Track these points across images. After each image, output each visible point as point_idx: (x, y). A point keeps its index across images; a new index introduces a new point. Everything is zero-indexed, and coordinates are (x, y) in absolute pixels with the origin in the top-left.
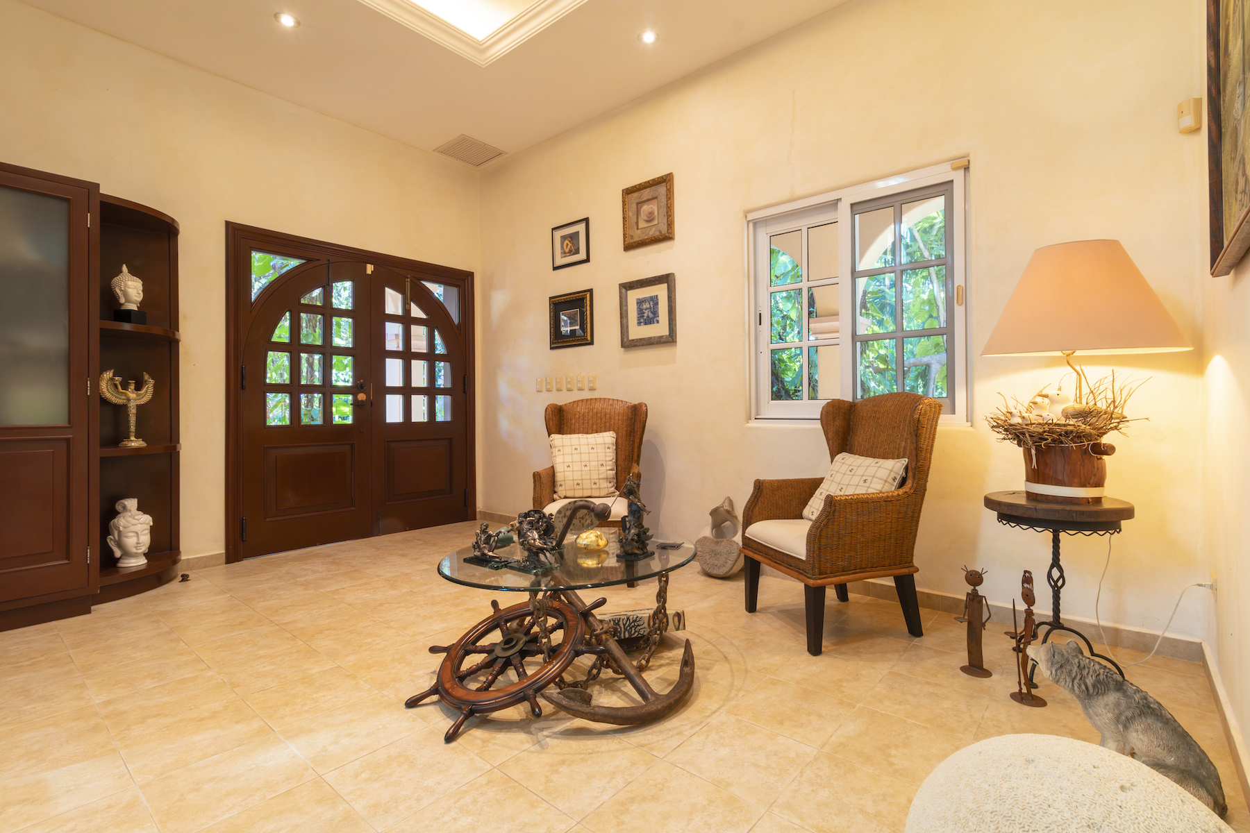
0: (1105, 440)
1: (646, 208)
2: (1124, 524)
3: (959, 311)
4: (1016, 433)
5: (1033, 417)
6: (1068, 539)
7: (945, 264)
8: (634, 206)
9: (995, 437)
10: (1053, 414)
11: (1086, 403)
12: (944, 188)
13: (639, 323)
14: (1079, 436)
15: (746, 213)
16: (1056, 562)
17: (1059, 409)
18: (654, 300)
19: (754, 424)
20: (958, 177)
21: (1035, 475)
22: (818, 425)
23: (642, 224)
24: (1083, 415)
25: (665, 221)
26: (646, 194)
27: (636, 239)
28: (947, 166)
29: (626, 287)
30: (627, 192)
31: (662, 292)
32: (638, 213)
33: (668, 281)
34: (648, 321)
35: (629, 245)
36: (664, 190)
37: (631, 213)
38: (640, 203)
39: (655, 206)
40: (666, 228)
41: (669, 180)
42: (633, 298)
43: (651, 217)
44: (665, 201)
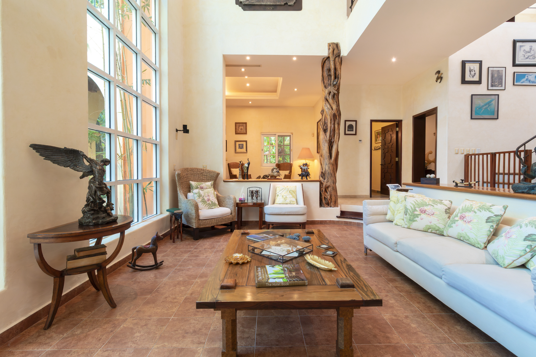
1: (240, 127)
3: (291, 152)
7: (290, 145)
8: (238, 126)
12: (290, 136)
13: (239, 148)
15: (261, 133)
18: (243, 145)
19: (262, 167)
20: (291, 135)
23: (240, 130)
25: (245, 131)
26: (241, 125)
27: (238, 133)
28: (290, 133)
29: (236, 141)
30: (236, 123)
31: (244, 143)
32: (239, 128)
33: (246, 141)
34: (241, 148)
35: (236, 133)
36: (245, 125)
37: (237, 127)
38: (239, 126)
39: (242, 127)
40: (245, 132)
41: (246, 123)
42: (237, 143)
43: (241, 129)
44: (245, 127)
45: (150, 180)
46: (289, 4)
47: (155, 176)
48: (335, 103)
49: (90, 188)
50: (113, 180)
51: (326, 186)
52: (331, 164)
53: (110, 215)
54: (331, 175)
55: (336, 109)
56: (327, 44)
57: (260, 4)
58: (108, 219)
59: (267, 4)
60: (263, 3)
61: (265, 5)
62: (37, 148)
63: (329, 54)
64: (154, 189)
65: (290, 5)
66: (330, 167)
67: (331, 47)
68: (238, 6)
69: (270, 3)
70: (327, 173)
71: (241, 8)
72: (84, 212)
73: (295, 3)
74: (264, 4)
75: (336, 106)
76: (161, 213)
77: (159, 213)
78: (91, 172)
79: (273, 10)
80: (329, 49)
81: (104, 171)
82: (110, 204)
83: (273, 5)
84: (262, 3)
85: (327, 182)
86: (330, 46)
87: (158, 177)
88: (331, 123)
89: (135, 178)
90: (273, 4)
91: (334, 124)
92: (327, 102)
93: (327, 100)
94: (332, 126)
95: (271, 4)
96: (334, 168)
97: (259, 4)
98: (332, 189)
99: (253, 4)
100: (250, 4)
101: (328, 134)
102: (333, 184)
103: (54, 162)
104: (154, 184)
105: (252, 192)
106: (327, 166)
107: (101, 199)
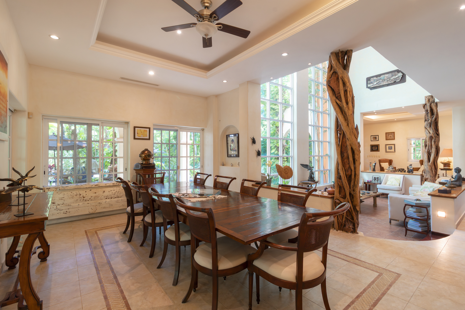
0: (450, 164)
2: (452, 170)
4: (442, 163)
5: (444, 162)
6: (447, 171)
9: (441, 163)
10: (446, 162)
11: (449, 161)
14: (448, 163)
15: (407, 138)
16: (446, 174)
17: (446, 161)
21: (444, 166)
22: (419, 162)
24: (448, 162)
26: (390, 134)
27: (388, 139)
29: (386, 145)
30: (386, 133)
31: (393, 146)
32: (388, 136)
33: (394, 145)
34: (390, 149)
35: (386, 140)
36: (393, 134)
37: (387, 136)
38: (389, 135)
39: (391, 135)
40: (393, 138)
41: (394, 133)
42: (387, 146)
43: (391, 137)
44: (393, 135)
45: (327, 170)
46: (397, 81)
47: (329, 169)
48: (432, 130)
49: (310, 173)
50: (314, 170)
51: (425, 178)
52: (429, 165)
53: (314, 179)
54: (429, 172)
55: (433, 133)
56: (424, 97)
57: (379, 85)
58: (313, 180)
59: (383, 85)
62: (301, 165)
63: (426, 102)
64: (328, 173)
66: (428, 167)
67: (426, 99)
69: (385, 83)
70: (426, 170)
71: (369, 89)
72: (309, 178)
73: (400, 80)
75: (432, 131)
76: (331, 183)
77: (330, 183)
78: (310, 170)
79: (387, 86)
80: (426, 100)
81: (312, 169)
82: (314, 177)
83: (387, 84)
85: (426, 176)
86: (426, 97)
87: (330, 169)
88: (429, 141)
89: (321, 169)
91: (431, 142)
92: (426, 129)
93: (426, 128)
94: (430, 143)
96: (432, 168)
98: (430, 180)
99: (376, 86)
100: (374, 87)
101: (427, 148)
102: (430, 177)
103: (304, 167)
104: (328, 171)
105: (375, 178)
106: (426, 167)
107: (312, 175)
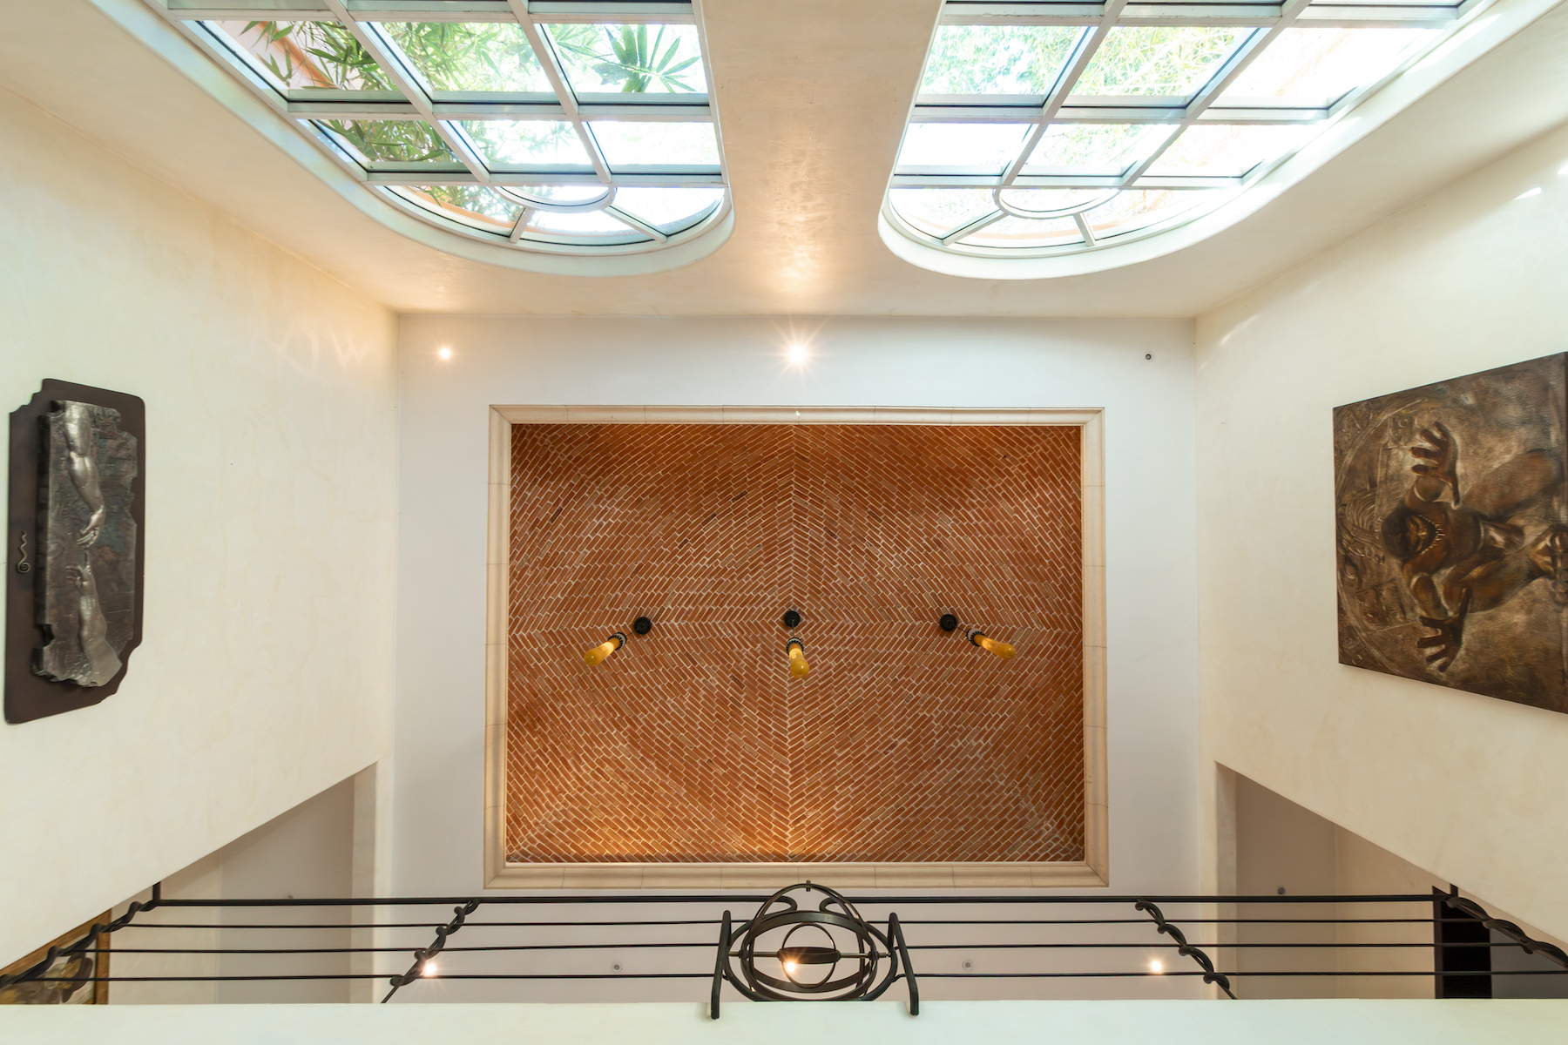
46: (46, 648)
57: (51, 503)
59: (50, 535)
60: (57, 519)
61: (39, 529)
65: (37, 657)
68: (38, 389)
69: (55, 552)
71: (27, 401)
73: (48, 678)
74: (50, 523)
79: (13, 570)
83: (39, 569)
84: (51, 515)
90: (49, 569)
95: (49, 559)
97: (51, 495)
99: (51, 470)
100: (52, 451)
